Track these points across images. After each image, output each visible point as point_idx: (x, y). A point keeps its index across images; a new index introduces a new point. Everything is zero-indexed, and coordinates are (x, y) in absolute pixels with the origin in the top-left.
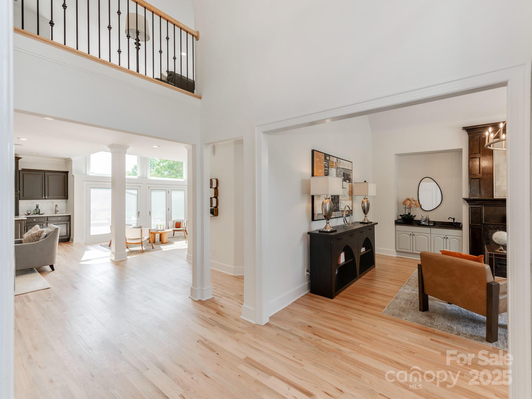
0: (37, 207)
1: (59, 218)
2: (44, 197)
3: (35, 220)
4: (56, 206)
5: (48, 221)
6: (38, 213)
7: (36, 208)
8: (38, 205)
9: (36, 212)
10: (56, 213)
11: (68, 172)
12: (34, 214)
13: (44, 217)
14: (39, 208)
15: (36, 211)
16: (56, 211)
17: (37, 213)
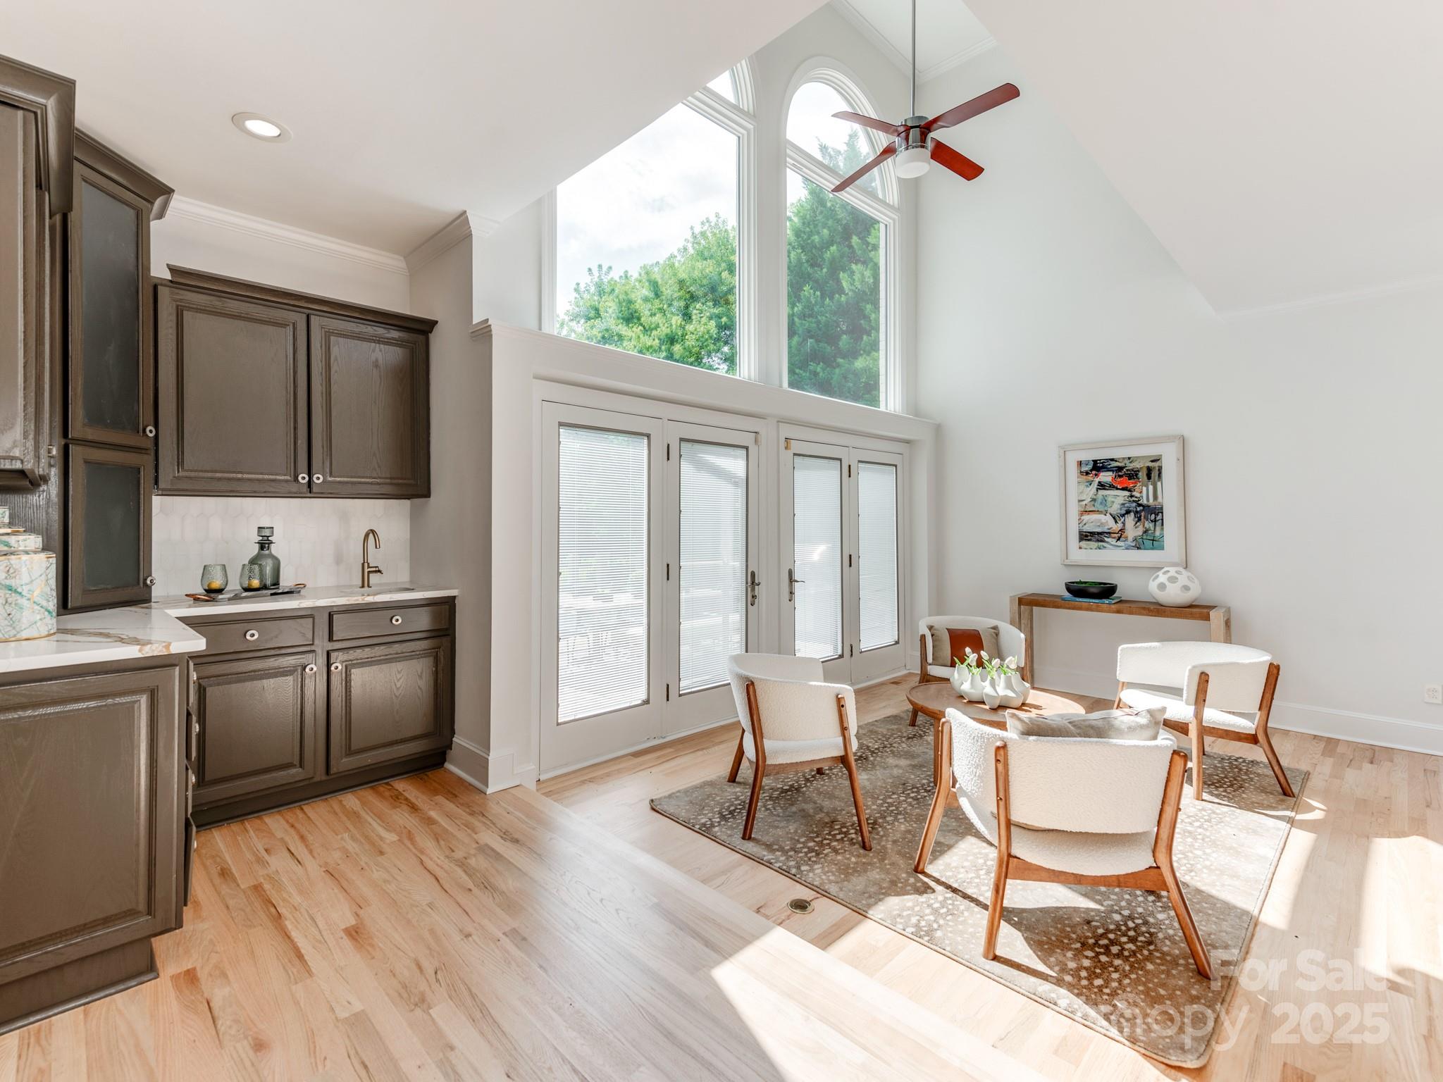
0: (264, 544)
1: (398, 620)
2: (303, 478)
3: (253, 635)
4: (367, 536)
5: (331, 639)
6: (269, 582)
7: (257, 547)
8: (267, 533)
9: (262, 579)
10: (365, 583)
11: (431, 324)
12: (246, 590)
13: (312, 616)
14: (274, 549)
15: (256, 568)
16: (366, 570)
17: (264, 587)
